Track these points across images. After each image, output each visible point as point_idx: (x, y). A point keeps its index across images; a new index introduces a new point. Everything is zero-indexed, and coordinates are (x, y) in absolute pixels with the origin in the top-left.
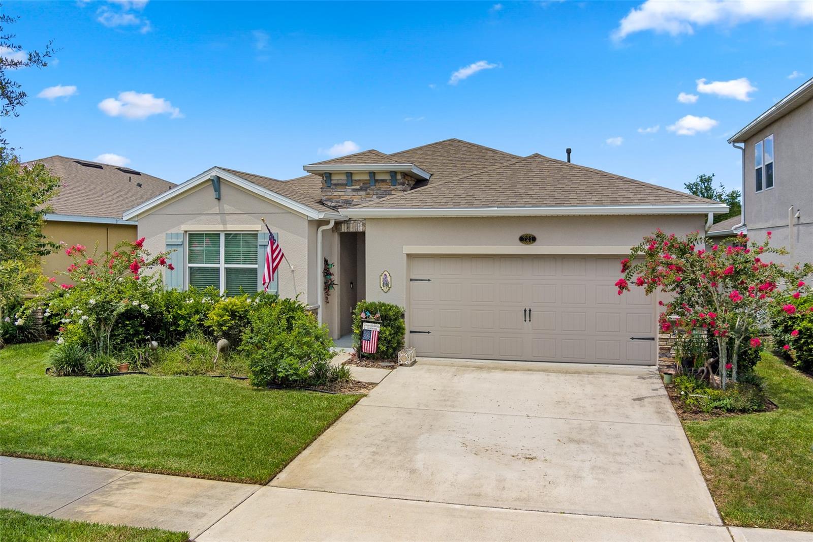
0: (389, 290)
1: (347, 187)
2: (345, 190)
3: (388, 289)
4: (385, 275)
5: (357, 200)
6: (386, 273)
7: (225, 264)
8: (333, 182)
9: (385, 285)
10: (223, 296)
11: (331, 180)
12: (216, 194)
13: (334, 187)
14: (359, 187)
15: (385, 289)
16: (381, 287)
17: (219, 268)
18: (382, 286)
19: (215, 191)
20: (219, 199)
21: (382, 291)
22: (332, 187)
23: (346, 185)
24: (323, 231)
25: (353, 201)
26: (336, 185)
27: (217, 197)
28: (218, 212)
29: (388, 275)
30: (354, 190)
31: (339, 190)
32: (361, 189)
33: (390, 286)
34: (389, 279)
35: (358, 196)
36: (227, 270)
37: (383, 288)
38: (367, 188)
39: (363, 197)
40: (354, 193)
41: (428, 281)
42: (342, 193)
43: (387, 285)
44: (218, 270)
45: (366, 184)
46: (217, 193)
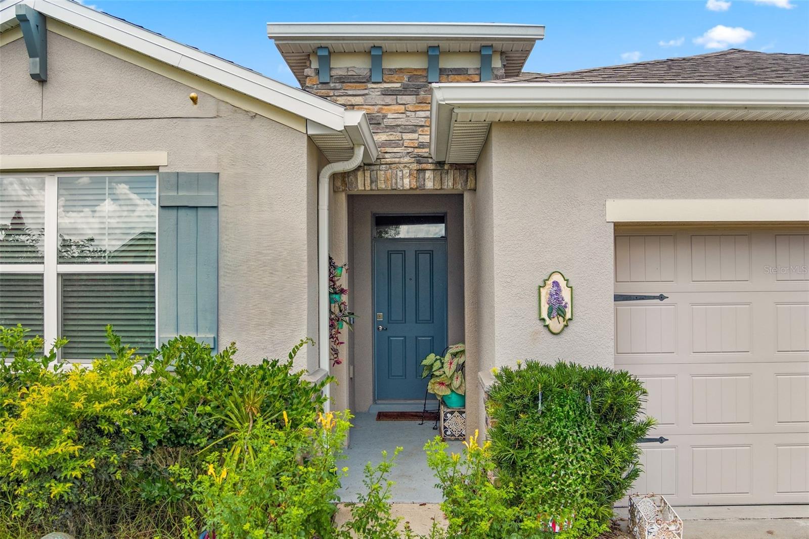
0: (566, 326)
1: (370, 85)
2: (366, 92)
3: (563, 324)
4: (556, 284)
5: (396, 116)
6: (557, 278)
7: (59, 263)
8: (333, 73)
9: (554, 313)
10: (53, 355)
11: (331, 69)
12: (34, 63)
13: (338, 86)
14: (398, 85)
15: (556, 324)
16: (544, 320)
17: (42, 275)
18: (544, 315)
19: (32, 55)
20: (41, 79)
21: (545, 331)
22: (332, 85)
23: (369, 80)
24: (334, 177)
25: (385, 117)
26: (342, 80)
27: (37, 71)
28: (40, 119)
29: (563, 284)
30: (386, 93)
31: (350, 92)
32: (405, 91)
33: (568, 316)
34: (566, 294)
35: (397, 107)
36: (64, 280)
37: (548, 322)
38: (419, 88)
39: (411, 108)
40: (388, 99)
41: (658, 301)
42: (358, 98)
43: (561, 312)
44: (38, 280)
45: (417, 77)
46: (38, 59)
